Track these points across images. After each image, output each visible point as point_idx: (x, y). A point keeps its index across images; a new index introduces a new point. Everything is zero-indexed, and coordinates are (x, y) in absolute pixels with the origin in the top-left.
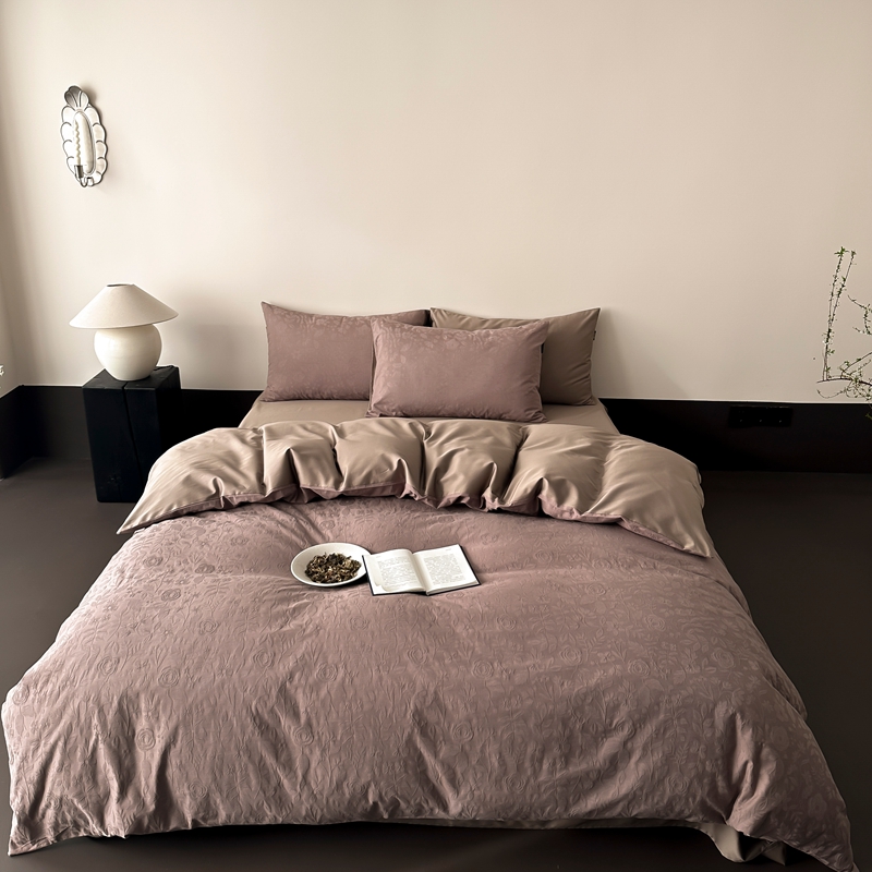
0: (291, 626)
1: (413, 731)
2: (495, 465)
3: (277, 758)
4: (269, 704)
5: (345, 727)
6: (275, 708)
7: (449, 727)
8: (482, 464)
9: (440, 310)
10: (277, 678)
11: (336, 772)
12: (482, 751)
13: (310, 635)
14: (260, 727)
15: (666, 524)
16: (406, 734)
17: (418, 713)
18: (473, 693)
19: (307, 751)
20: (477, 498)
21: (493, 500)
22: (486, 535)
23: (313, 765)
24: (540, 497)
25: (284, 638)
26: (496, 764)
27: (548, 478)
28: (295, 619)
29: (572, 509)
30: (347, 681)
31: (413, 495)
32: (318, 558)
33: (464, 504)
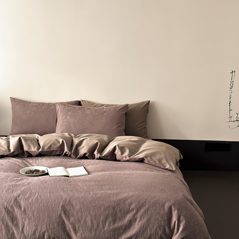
0: (20, 183)
1: (61, 212)
2: (99, 143)
3: (13, 223)
4: (11, 204)
5: (37, 211)
6: (13, 205)
7: (74, 211)
8: (94, 142)
9: (85, 101)
10: (14, 196)
11: (34, 228)
12: (85, 219)
13: (26, 185)
14: (7, 212)
15: (160, 161)
16: (59, 213)
17: (63, 207)
18: (83, 200)
19: (24, 220)
20: (92, 154)
21: (97, 154)
22: (93, 164)
23: (26, 225)
24: (115, 153)
25: (17, 186)
26: (90, 224)
27: (118, 145)
28: (21, 181)
29: (126, 156)
30: (39, 197)
31: (68, 153)
32: (30, 170)
33: (87, 156)
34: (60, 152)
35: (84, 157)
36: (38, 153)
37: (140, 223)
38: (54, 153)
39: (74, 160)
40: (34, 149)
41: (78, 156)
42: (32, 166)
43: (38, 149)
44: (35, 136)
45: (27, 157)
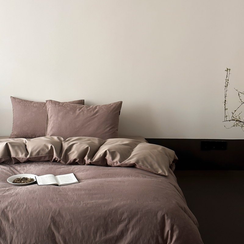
0: (7, 193)
1: (51, 224)
2: (89, 147)
3: (1, 236)
5: (26, 224)
7: (64, 222)
8: (84, 147)
10: (1, 208)
11: (22, 240)
12: (76, 230)
13: (14, 195)
16: (48, 225)
17: (52, 218)
18: (73, 210)
19: (12, 233)
20: (82, 160)
21: (88, 160)
22: (84, 170)
23: (14, 238)
24: (106, 158)
25: (4, 197)
26: (81, 235)
27: (109, 150)
28: (8, 191)
29: (117, 161)
30: (27, 208)
31: (57, 159)
32: (18, 178)
33: (77, 162)
34: (49, 158)
35: (74, 163)
36: (26, 159)
37: (132, 234)
38: (42, 159)
39: (63, 166)
40: (21, 156)
41: (68, 162)
42: (20, 173)
43: (26, 155)
44: (23, 141)
45: (14, 164)
